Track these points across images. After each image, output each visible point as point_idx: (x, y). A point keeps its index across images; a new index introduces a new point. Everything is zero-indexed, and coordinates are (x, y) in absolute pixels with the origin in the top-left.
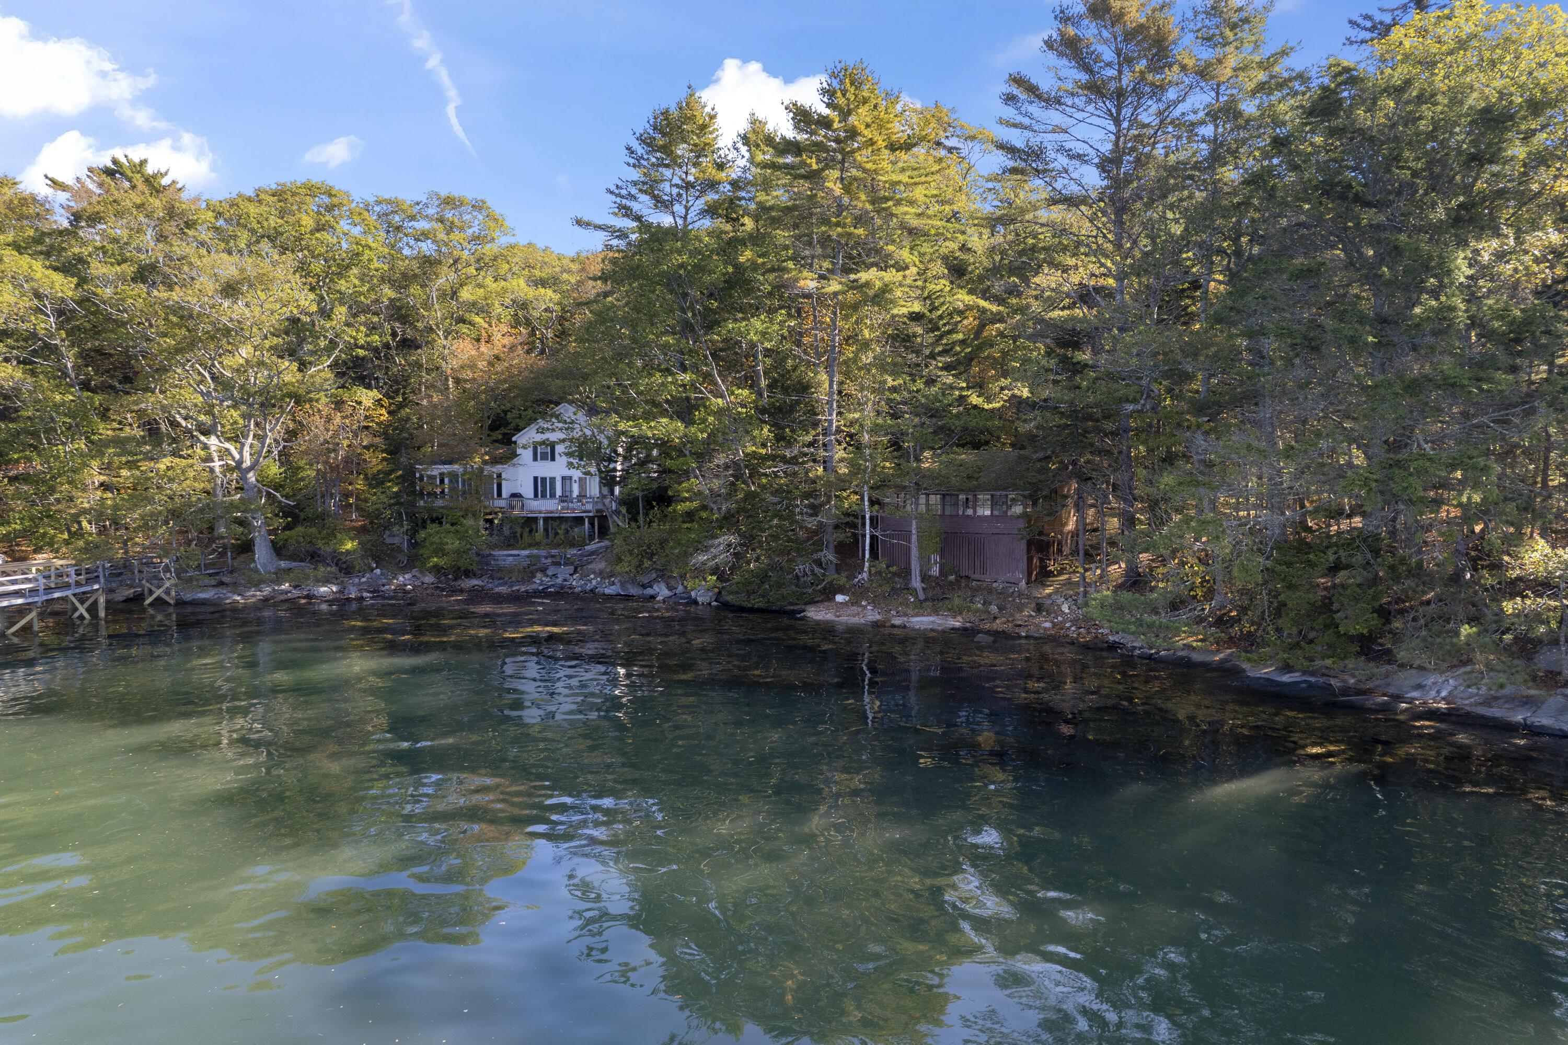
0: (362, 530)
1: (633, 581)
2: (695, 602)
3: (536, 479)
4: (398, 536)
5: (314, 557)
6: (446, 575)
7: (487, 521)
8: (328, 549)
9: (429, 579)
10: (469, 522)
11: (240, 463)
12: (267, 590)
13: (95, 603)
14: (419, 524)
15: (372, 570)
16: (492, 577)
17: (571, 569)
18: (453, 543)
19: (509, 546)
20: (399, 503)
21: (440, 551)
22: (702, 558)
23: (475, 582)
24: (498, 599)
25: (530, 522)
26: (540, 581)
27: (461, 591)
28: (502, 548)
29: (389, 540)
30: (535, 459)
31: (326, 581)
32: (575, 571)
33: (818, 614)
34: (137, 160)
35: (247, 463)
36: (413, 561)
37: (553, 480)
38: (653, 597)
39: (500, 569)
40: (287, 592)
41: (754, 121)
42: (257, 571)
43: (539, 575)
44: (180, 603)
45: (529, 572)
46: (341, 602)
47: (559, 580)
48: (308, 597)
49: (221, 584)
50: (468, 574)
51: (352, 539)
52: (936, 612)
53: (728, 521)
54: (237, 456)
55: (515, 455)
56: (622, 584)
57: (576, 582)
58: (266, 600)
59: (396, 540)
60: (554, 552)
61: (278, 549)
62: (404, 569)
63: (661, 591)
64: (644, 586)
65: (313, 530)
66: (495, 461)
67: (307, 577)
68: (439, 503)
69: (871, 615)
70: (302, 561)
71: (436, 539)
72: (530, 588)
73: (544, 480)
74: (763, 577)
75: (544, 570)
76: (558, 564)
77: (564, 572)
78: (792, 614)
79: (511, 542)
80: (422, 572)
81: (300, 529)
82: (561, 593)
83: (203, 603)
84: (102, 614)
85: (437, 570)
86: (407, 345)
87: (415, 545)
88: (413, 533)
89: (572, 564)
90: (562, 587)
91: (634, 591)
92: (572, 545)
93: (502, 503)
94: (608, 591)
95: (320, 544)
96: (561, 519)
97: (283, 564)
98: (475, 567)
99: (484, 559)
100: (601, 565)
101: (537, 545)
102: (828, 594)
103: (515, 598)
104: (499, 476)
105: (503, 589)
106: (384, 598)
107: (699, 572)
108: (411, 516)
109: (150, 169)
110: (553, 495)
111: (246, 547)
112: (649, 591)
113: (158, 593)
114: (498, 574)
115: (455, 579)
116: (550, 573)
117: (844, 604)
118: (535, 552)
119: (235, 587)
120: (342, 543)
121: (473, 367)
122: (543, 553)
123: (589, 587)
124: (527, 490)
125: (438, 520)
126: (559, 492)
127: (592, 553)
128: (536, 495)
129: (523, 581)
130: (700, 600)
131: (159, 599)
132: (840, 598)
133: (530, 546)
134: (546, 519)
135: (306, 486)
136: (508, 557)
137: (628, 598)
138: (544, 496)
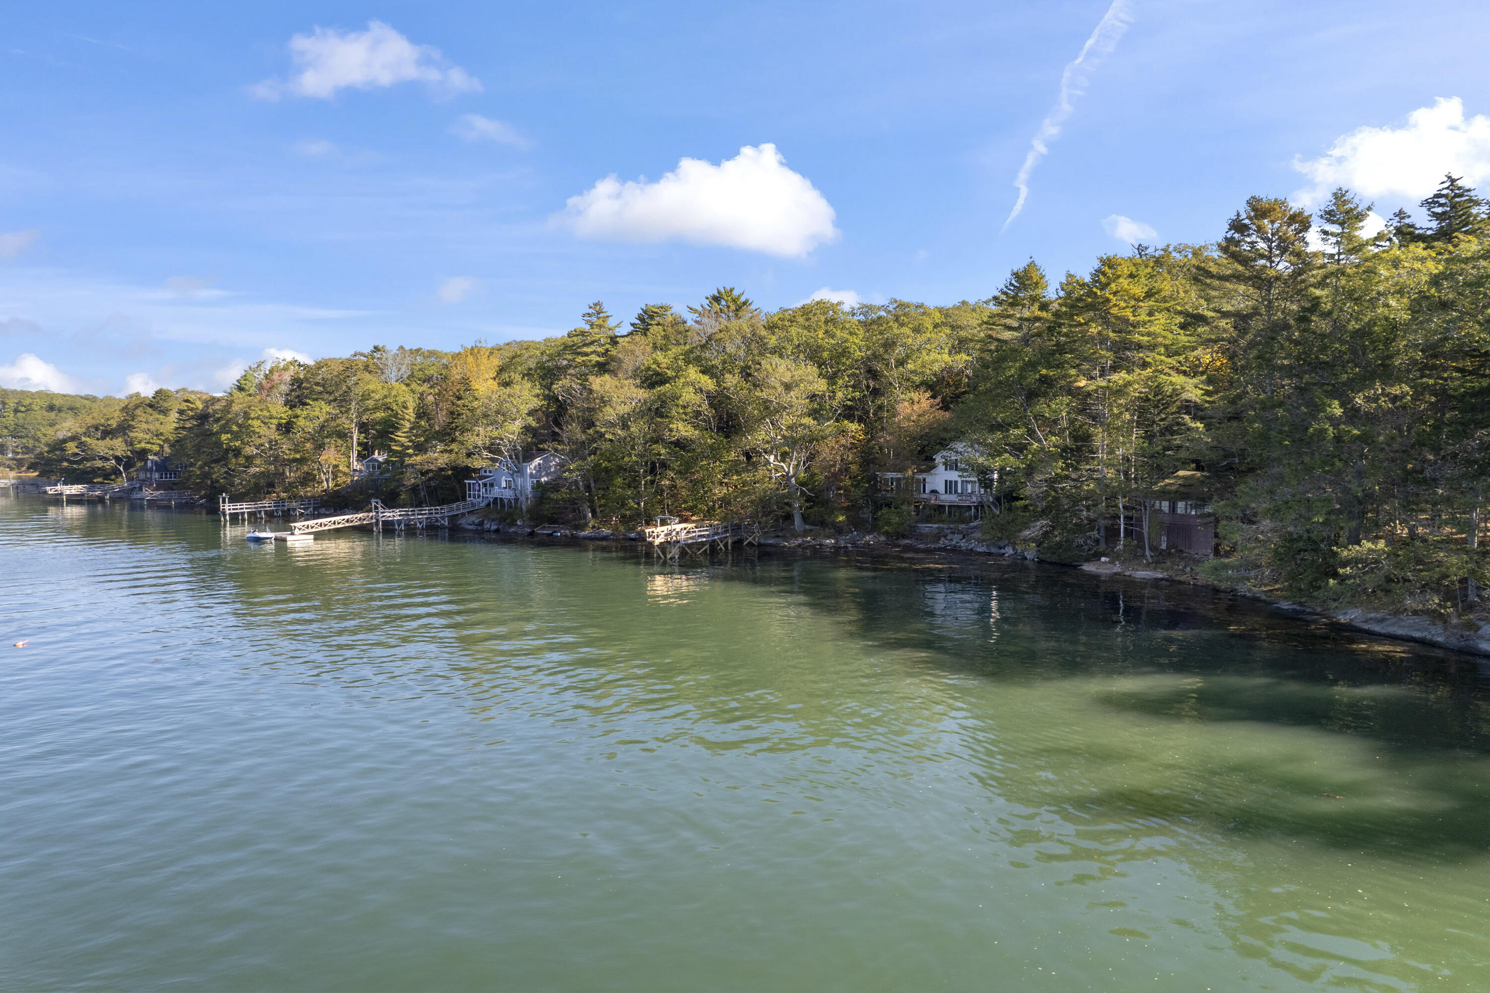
0: (847, 509)
1: (994, 545)
2: (1026, 559)
3: (946, 481)
4: (866, 514)
5: (823, 524)
6: (892, 537)
7: (916, 506)
8: (830, 520)
9: (882, 538)
10: (905, 507)
11: (788, 473)
12: (800, 541)
13: (727, 543)
14: (878, 507)
15: (852, 532)
16: (917, 539)
17: (961, 536)
18: (895, 519)
19: (928, 522)
20: (867, 496)
21: (888, 523)
22: (1027, 533)
23: (907, 541)
24: (918, 551)
25: (940, 508)
26: (942, 542)
27: (899, 546)
28: (923, 523)
29: (861, 516)
30: (946, 469)
31: (829, 537)
32: (964, 537)
33: (1088, 567)
34: (728, 289)
35: (791, 473)
36: (874, 528)
37: (956, 482)
38: (1004, 554)
39: (921, 535)
40: (809, 542)
41: (1070, 276)
42: (794, 529)
43: (943, 539)
44: (760, 545)
45: (937, 537)
46: (837, 549)
47: (954, 543)
48: (819, 545)
49: (778, 537)
50: (904, 537)
51: (843, 515)
52: (1155, 569)
53: (1044, 513)
54: (787, 470)
55: (934, 467)
56: (988, 546)
57: (963, 544)
58: (799, 545)
59: (865, 516)
60: (952, 526)
61: (805, 519)
62: (869, 533)
63: (1009, 551)
64: (1000, 548)
65: (822, 509)
66: (921, 471)
67: (820, 534)
68: (889, 495)
69: (1117, 568)
70: (817, 525)
71: (886, 516)
72: (937, 546)
73: (951, 482)
74: (1059, 545)
75: (945, 536)
76: (953, 533)
77: (957, 538)
78: (1075, 567)
79: (928, 519)
80: (879, 535)
81: (816, 509)
82: (955, 550)
83: (771, 545)
84: (730, 548)
85: (887, 533)
86: (876, 393)
87: (875, 519)
88: (874, 512)
89: (962, 533)
90: (955, 546)
91: (994, 550)
92: (963, 522)
93: (925, 496)
94: (979, 550)
95: (826, 517)
96: (959, 507)
97: (807, 527)
98: (906, 533)
99: (913, 528)
100: (978, 535)
101: (942, 522)
102: (1097, 556)
103: (928, 551)
104: (924, 480)
105: (922, 546)
106: (857, 547)
107: (1025, 541)
108: (875, 502)
109: (736, 293)
110: (956, 492)
111: (789, 517)
112: (1003, 551)
113: (750, 539)
114: (921, 537)
115: (897, 539)
116: (949, 538)
117: (1105, 563)
118: (941, 525)
119: (784, 538)
120: (837, 517)
121: (909, 420)
122: (946, 526)
123: (970, 547)
124: (941, 488)
125: (888, 505)
126: (959, 491)
127: (974, 528)
128: (946, 492)
129: (934, 542)
130: (1028, 557)
131: (750, 542)
132: (1103, 559)
133: (939, 522)
134: (950, 507)
135: (819, 485)
136: (926, 528)
137: (990, 554)
138: (951, 493)
